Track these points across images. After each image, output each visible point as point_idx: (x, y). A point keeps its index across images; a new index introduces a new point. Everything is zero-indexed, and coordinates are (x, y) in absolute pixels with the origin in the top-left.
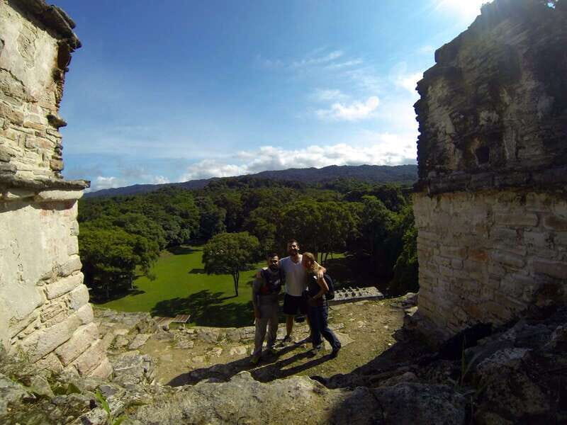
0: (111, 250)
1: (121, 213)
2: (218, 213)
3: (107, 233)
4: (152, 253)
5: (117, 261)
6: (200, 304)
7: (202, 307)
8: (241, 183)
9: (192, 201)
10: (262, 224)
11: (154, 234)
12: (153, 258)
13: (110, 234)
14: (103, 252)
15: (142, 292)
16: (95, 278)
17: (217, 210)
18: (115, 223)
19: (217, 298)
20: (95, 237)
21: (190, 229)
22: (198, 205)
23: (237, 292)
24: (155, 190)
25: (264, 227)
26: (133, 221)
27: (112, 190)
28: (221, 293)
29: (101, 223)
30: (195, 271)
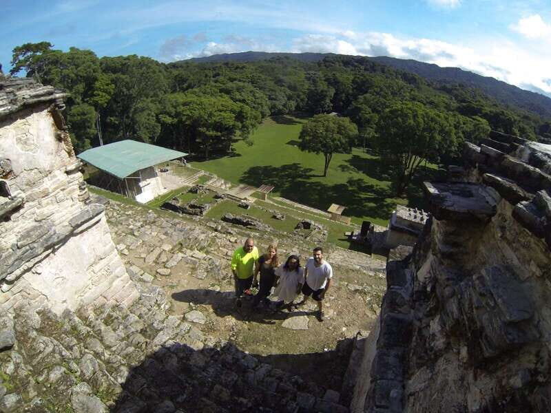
0: (214, 116)
1: (228, 81)
2: (326, 91)
3: (213, 99)
4: (253, 122)
5: (218, 127)
6: (288, 176)
7: (290, 179)
8: (356, 64)
9: (303, 75)
10: (367, 112)
11: (258, 104)
12: (253, 126)
13: (215, 100)
14: (206, 118)
15: (239, 155)
16: (197, 140)
17: (326, 88)
18: (221, 91)
19: (306, 173)
20: (201, 104)
21: (297, 101)
22: (309, 79)
23: (325, 173)
24: (268, 58)
25: (367, 116)
26: (239, 89)
27: (226, 56)
28: (311, 170)
29: (208, 90)
30: (292, 143)
